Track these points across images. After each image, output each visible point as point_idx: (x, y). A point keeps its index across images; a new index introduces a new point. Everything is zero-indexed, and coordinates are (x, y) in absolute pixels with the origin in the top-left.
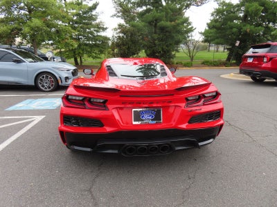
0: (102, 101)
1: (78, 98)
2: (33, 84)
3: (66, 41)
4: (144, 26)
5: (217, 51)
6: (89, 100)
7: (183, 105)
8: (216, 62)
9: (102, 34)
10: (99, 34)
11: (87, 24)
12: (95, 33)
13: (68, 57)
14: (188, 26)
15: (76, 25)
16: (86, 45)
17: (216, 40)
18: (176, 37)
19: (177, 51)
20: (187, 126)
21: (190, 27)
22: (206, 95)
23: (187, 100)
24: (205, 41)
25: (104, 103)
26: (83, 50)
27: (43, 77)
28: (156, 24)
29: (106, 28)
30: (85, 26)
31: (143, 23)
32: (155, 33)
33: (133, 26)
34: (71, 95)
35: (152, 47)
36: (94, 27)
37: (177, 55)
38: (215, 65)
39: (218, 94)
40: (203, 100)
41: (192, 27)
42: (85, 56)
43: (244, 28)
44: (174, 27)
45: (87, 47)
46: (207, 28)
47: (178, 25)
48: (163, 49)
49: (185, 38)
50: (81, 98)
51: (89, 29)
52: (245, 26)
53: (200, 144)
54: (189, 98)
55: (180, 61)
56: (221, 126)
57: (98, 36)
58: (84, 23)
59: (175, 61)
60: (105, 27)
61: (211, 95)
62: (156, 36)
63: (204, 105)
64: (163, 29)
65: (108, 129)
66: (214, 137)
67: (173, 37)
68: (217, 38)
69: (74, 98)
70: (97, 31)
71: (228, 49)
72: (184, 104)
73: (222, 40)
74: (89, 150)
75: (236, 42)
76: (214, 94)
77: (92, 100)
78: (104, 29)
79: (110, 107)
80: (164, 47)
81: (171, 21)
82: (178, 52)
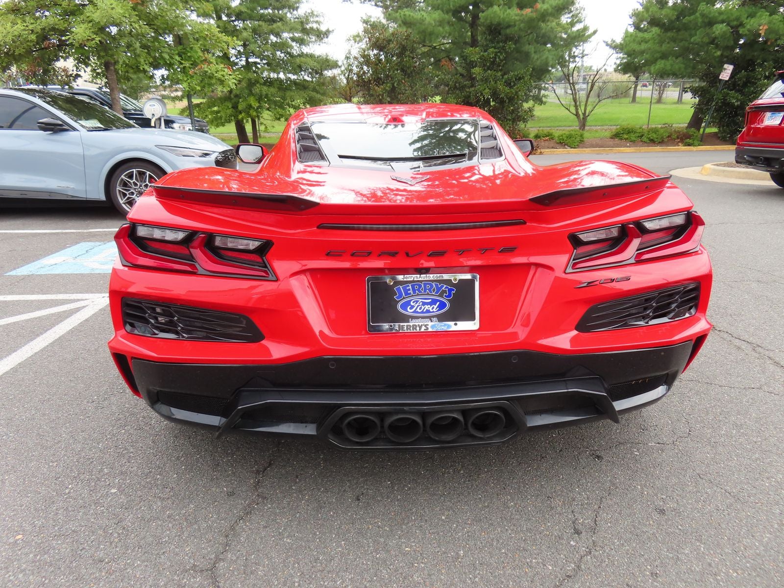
0: (253, 245)
1: (170, 236)
2: (102, 197)
3: (205, 67)
4: (441, 23)
5: (659, 101)
6: (208, 243)
7: (559, 261)
8: (655, 131)
9: (316, 49)
10: (306, 50)
11: (272, 20)
12: (296, 49)
13: (218, 121)
14: (572, 24)
15: (239, 24)
16: (269, 83)
17: (660, 65)
18: (535, 57)
19: (539, 100)
20: (573, 340)
21: (578, 27)
22: (649, 225)
23: (576, 242)
24: (625, 68)
25: (261, 251)
26: (260, 99)
27: (130, 176)
28: (475, 17)
29: (327, 33)
30: (265, 26)
31: (437, 15)
32: (474, 43)
33: (406, 23)
34: (145, 223)
35: (462, 88)
36: (291, 30)
37: (539, 111)
38: (652, 142)
39: (692, 221)
40: (636, 243)
41: (585, 29)
42: (266, 115)
43: (751, 24)
44: (532, 25)
45: (273, 90)
46: (631, 30)
47: (544, 17)
48: (495, 94)
49: (563, 63)
50: (180, 236)
51: (277, 35)
52: (751, 16)
53: (619, 405)
54: (584, 237)
55: (546, 130)
56: (700, 340)
57: (302, 55)
58: (262, 18)
59: (531, 128)
60: (323, 28)
61: (664, 223)
62: (474, 54)
63: (639, 261)
64: (496, 31)
65: (278, 351)
66: (668, 380)
67: (527, 55)
68: (664, 56)
69: (157, 234)
70: (301, 42)
71: (695, 91)
72: (564, 258)
73: (677, 64)
74: (214, 420)
75: (721, 69)
76: (679, 220)
77: (218, 242)
78: (321, 35)
79: (282, 267)
80: (500, 86)
81: (521, 7)
82: (541, 102)
